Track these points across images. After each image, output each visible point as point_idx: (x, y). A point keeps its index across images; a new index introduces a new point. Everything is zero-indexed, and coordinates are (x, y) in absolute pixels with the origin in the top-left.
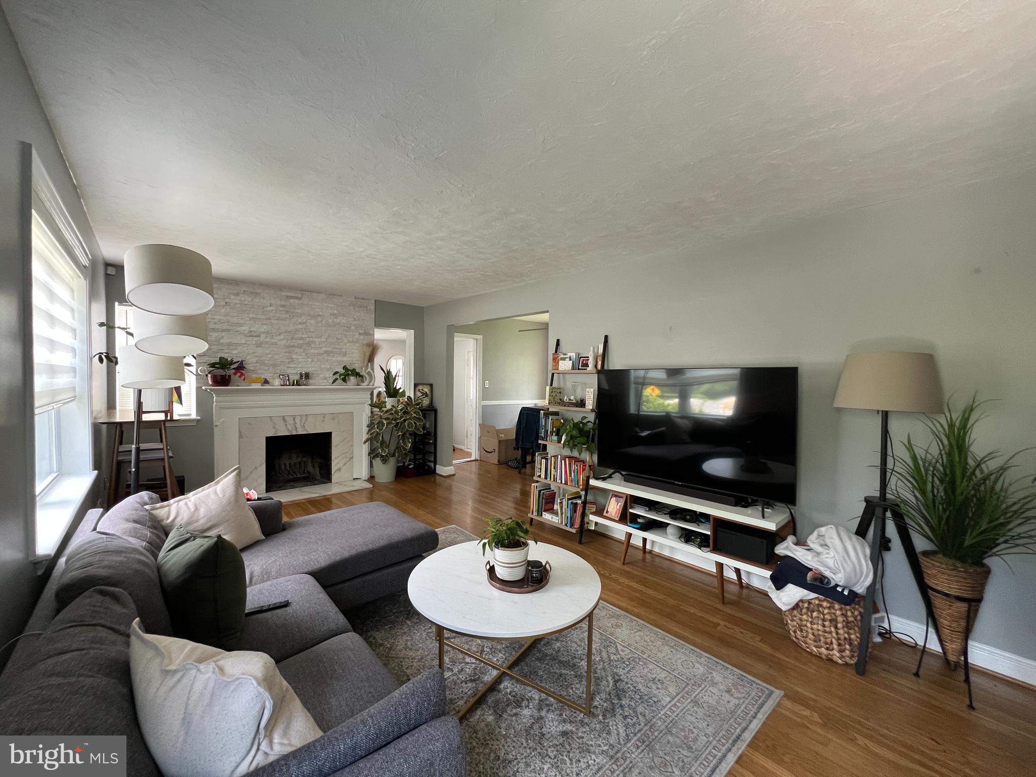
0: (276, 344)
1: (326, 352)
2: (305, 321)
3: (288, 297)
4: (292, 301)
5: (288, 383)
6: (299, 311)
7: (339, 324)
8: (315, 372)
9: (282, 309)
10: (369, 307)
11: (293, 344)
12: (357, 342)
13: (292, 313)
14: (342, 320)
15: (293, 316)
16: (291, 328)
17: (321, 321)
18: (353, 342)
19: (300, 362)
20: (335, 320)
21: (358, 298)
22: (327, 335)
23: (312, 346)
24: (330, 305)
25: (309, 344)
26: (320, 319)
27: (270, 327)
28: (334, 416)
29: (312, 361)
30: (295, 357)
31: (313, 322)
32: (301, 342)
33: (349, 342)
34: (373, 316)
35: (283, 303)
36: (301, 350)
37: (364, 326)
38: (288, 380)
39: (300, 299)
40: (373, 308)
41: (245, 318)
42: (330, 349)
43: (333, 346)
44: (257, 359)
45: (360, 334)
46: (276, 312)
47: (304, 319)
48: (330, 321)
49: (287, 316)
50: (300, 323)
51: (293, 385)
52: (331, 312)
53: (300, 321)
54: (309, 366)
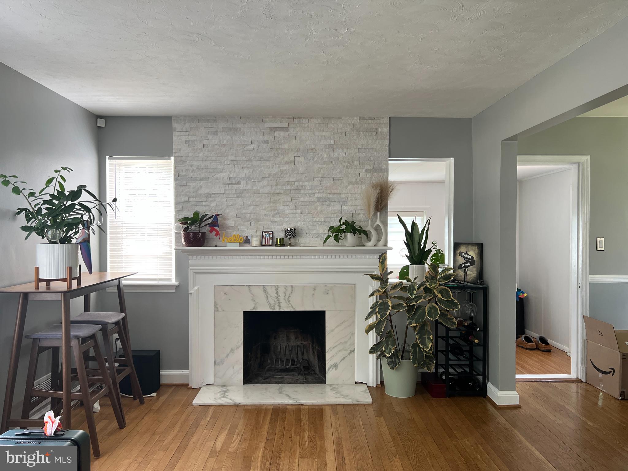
0: (258, 192)
1: (319, 199)
2: (293, 159)
3: (273, 130)
4: (276, 134)
5: (271, 243)
6: (286, 146)
7: (338, 159)
8: (306, 228)
9: (264, 146)
10: (380, 130)
11: (278, 191)
12: (362, 183)
13: (277, 150)
14: (340, 153)
15: (278, 154)
16: (276, 170)
17: (313, 157)
18: (357, 183)
19: (287, 215)
20: (332, 155)
21: (364, 119)
22: (320, 175)
23: (302, 192)
24: (324, 134)
25: (298, 190)
26: (311, 154)
27: (251, 170)
28: (328, 288)
29: (302, 213)
30: (281, 208)
31: (302, 159)
32: (289, 187)
33: (350, 183)
34: (387, 142)
35: (266, 138)
36: (289, 199)
37: (372, 159)
38: (272, 238)
39: (287, 129)
40: (386, 130)
41: (224, 162)
42: (324, 195)
43: (328, 191)
44: (236, 212)
45: (366, 171)
46: (258, 151)
47: (291, 156)
48: (325, 156)
49: (271, 154)
50: (287, 163)
51: (276, 245)
52: (326, 143)
53: (286, 159)
54: (298, 219)
